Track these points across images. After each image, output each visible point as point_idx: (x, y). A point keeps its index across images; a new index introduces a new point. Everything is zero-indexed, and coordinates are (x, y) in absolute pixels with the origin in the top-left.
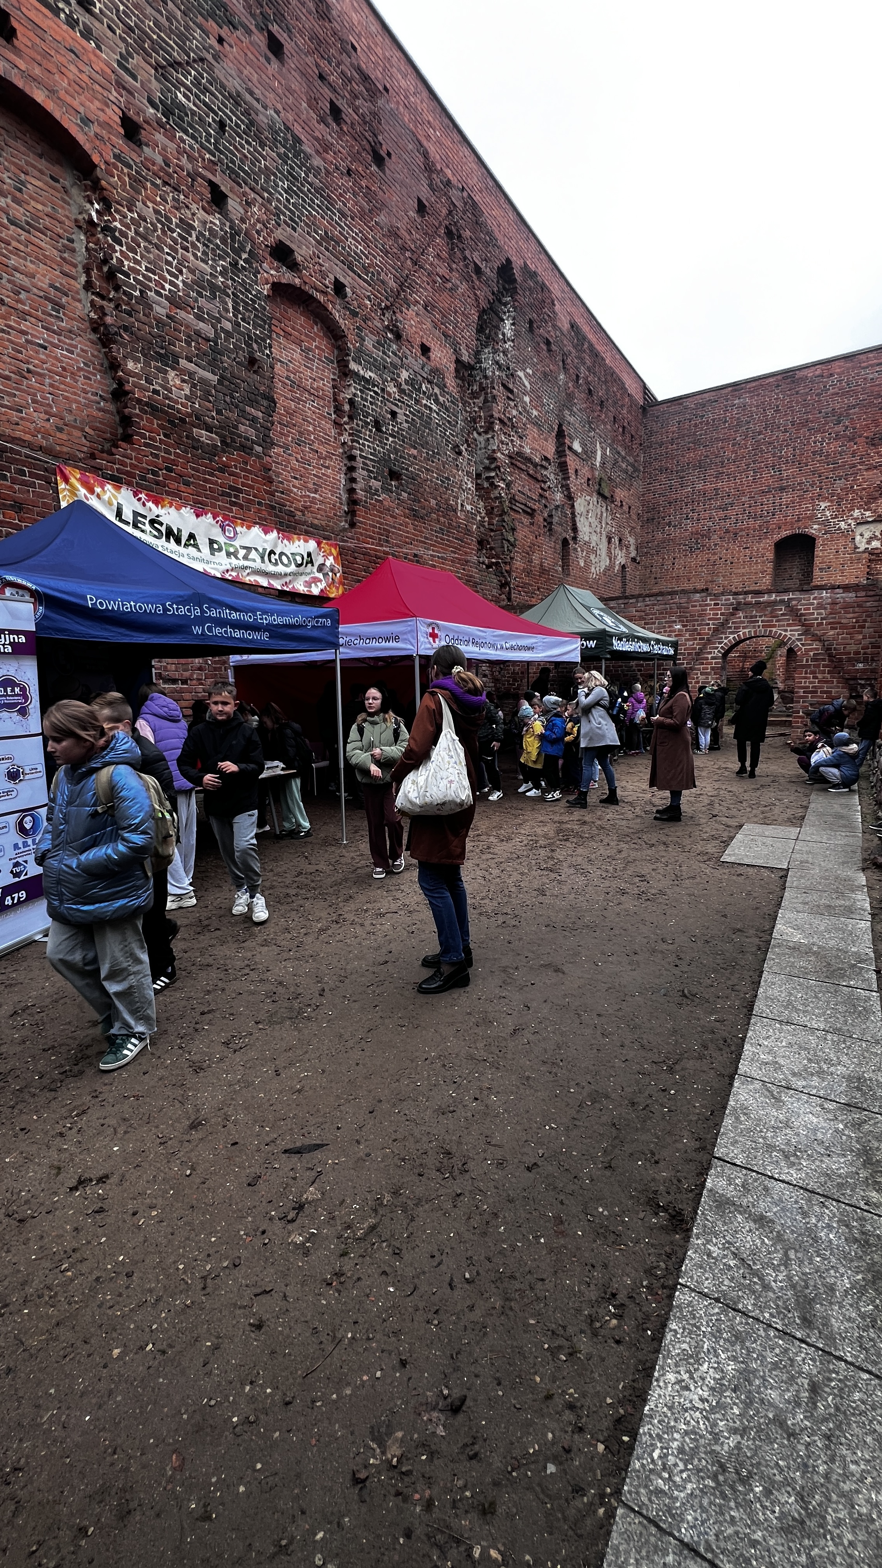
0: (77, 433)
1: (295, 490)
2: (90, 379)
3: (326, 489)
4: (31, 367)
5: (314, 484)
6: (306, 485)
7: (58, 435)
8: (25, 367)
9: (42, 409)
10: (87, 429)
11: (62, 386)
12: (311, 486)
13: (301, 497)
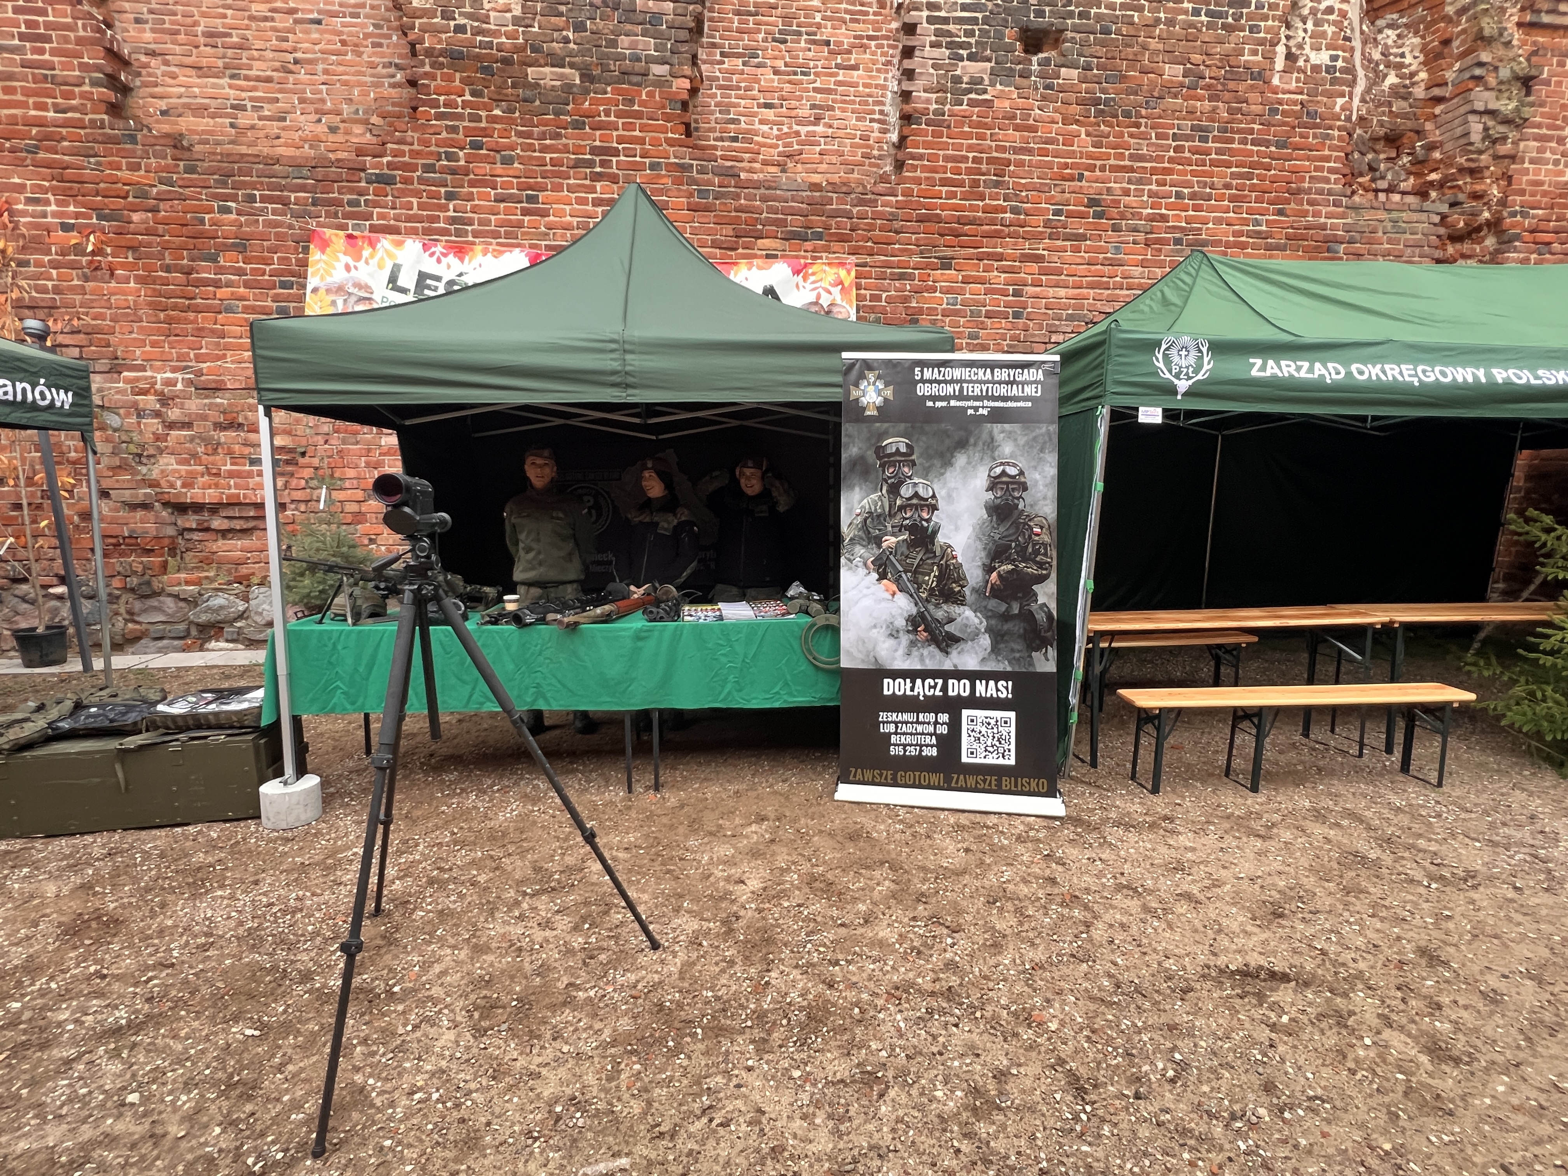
0: (358, 129)
1: (765, 128)
2: (380, 45)
3: (844, 110)
4: (299, 55)
5: (813, 106)
6: (793, 113)
7: (332, 138)
8: (290, 57)
9: (311, 108)
10: (375, 119)
11: (341, 69)
12: (805, 112)
13: (778, 138)
